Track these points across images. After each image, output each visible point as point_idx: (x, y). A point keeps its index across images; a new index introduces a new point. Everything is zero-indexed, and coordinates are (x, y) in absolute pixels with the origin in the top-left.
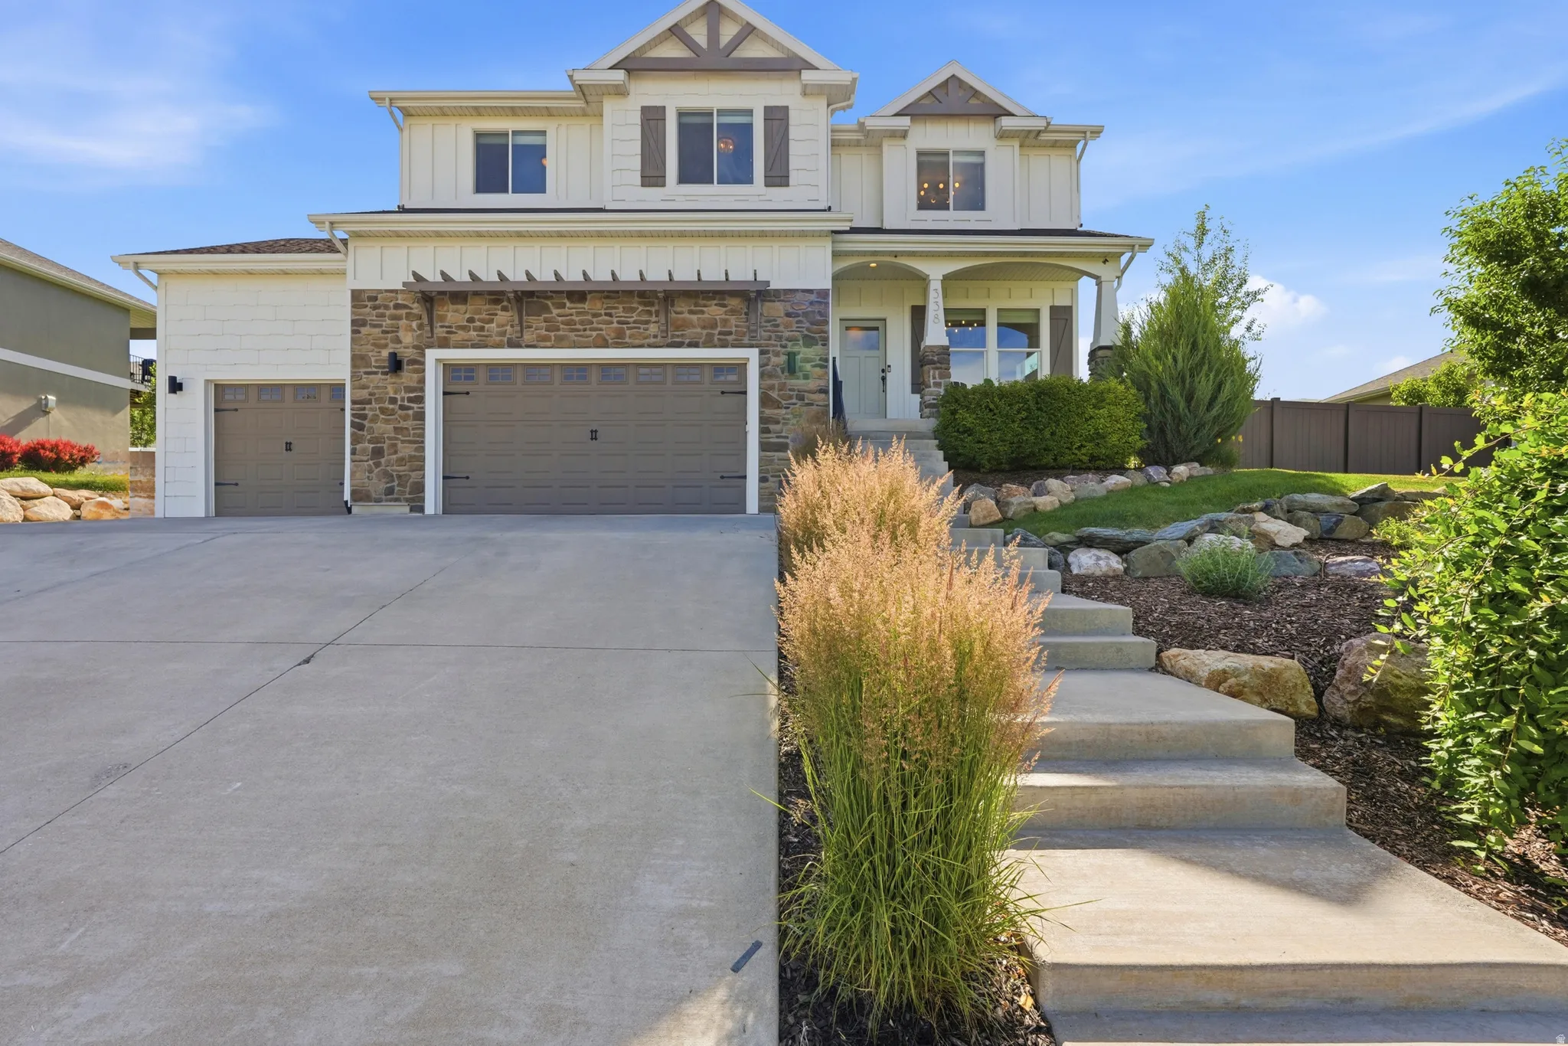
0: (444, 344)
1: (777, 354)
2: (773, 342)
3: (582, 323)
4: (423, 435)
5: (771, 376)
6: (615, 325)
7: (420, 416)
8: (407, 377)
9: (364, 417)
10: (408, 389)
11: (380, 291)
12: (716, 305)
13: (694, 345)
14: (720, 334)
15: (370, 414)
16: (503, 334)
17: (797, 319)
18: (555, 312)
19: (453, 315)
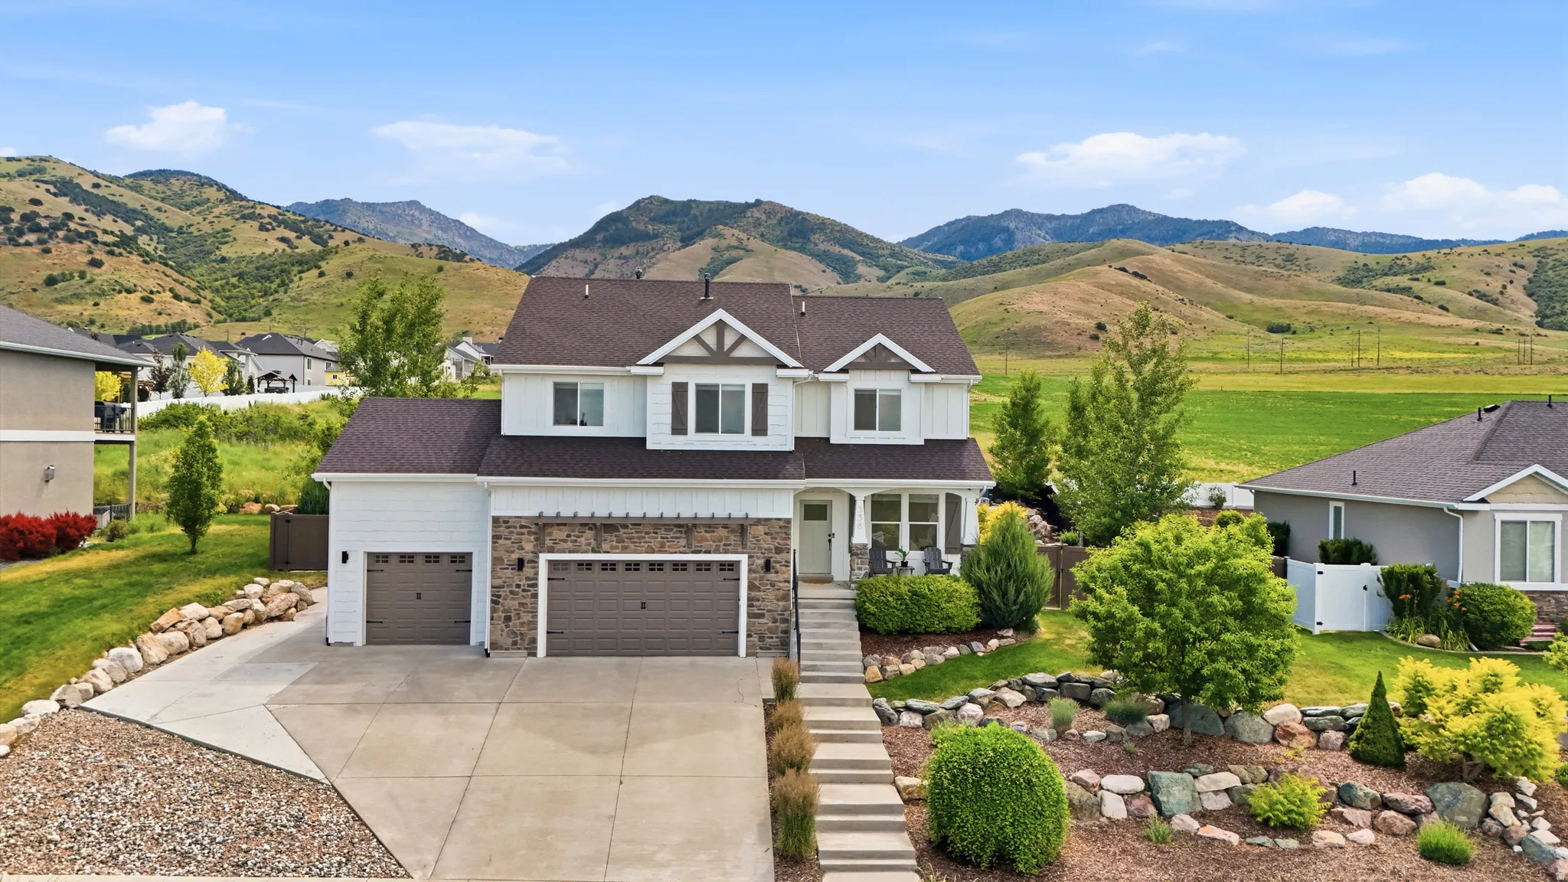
0: (551, 550)
1: (759, 558)
2: (757, 551)
3: (638, 538)
4: (536, 608)
5: (755, 572)
6: (660, 541)
7: (535, 596)
8: (528, 571)
9: (499, 596)
10: (528, 579)
11: (511, 517)
12: (723, 530)
13: (708, 552)
14: (723, 545)
15: (503, 594)
16: (589, 544)
17: (771, 537)
18: (622, 531)
19: (559, 534)
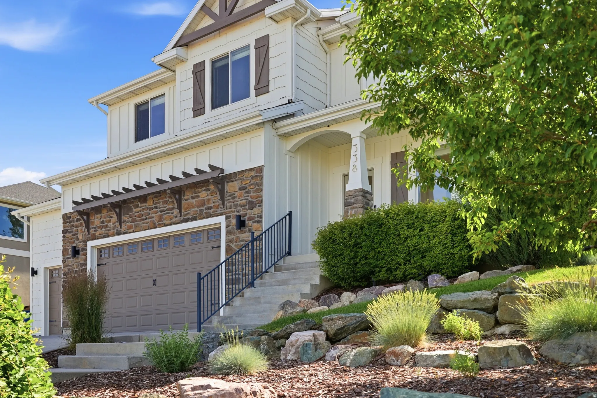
0: (94, 238)
1: (234, 217)
2: (233, 210)
3: (145, 215)
5: (232, 233)
6: (159, 213)
8: (81, 257)
10: (81, 265)
11: (71, 213)
12: (204, 190)
13: (194, 219)
14: (206, 209)
16: (114, 228)
17: (245, 191)
18: (134, 210)
19: (96, 220)
